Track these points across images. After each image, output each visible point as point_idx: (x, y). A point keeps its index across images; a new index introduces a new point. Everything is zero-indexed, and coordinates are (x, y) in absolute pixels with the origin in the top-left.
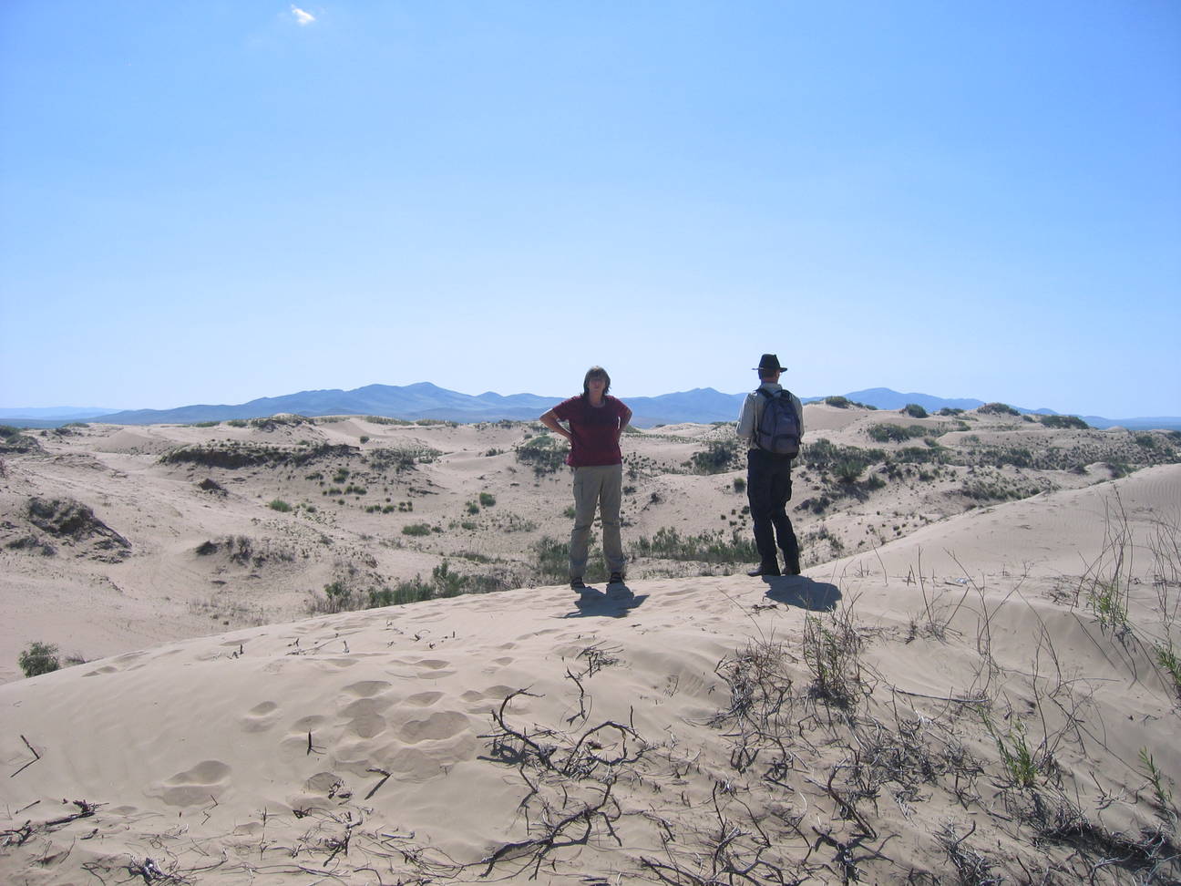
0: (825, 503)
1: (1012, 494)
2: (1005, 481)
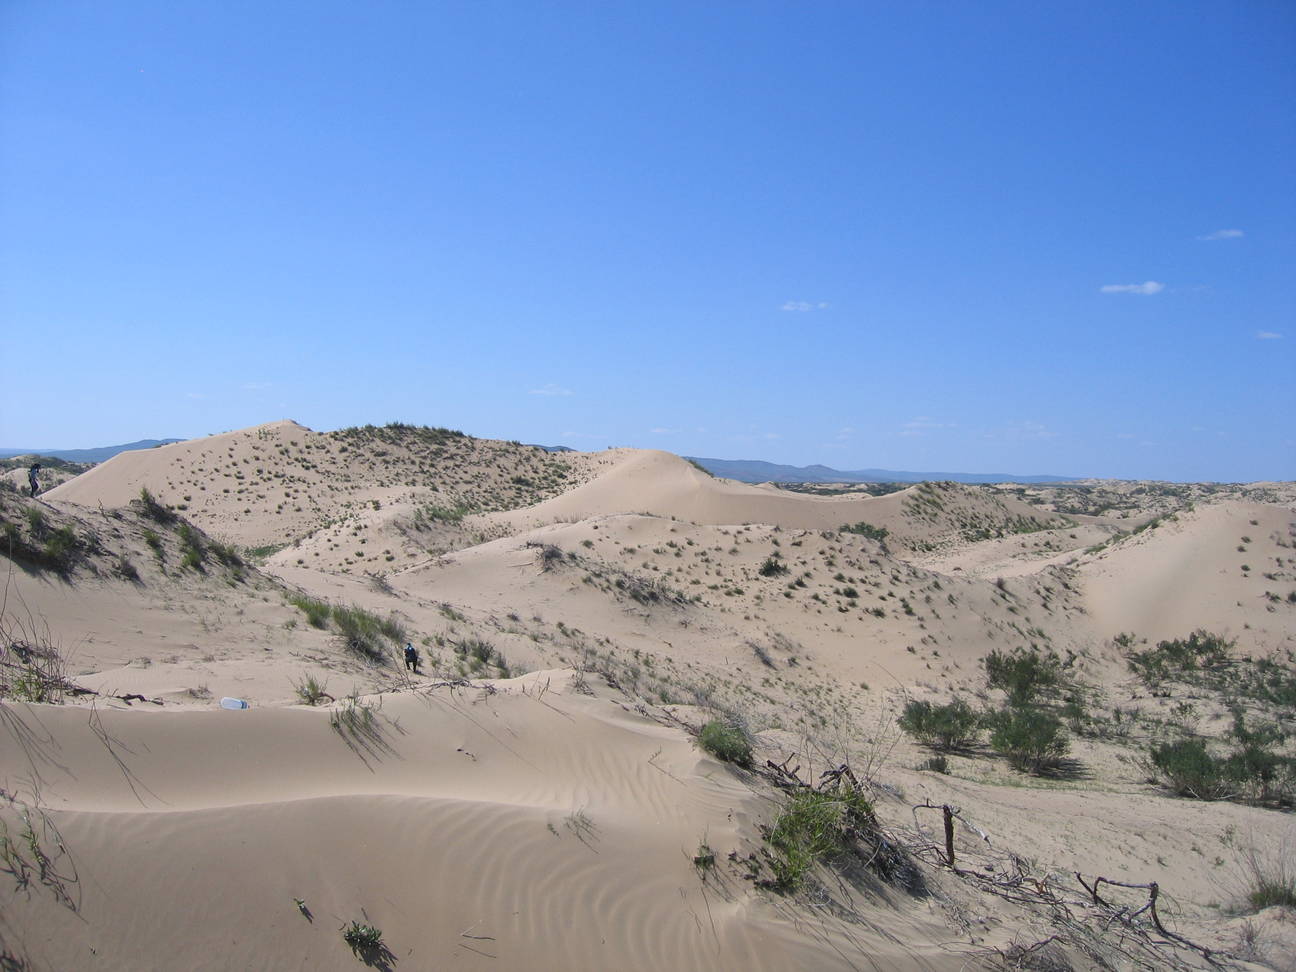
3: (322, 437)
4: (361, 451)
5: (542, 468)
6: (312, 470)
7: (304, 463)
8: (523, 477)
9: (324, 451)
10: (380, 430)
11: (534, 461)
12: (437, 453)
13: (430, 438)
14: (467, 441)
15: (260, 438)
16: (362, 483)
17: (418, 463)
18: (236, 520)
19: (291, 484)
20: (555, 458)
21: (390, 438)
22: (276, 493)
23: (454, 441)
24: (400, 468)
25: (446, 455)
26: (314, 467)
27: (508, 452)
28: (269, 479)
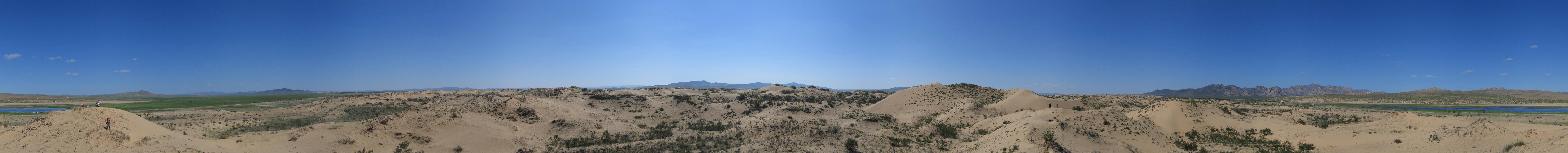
0: (750, 112)
1: (801, 110)
2: (800, 106)
3: (946, 87)
4: (956, 90)
5: (997, 94)
8: (993, 96)
9: (947, 90)
10: (959, 85)
13: (971, 87)
14: (979, 88)
15: (931, 87)
16: (958, 98)
17: (970, 93)
19: (940, 98)
20: (1000, 91)
21: (962, 87)
23: (976, 88)
25: (976, 91)
26: (945, 94)
27: (989, 90)
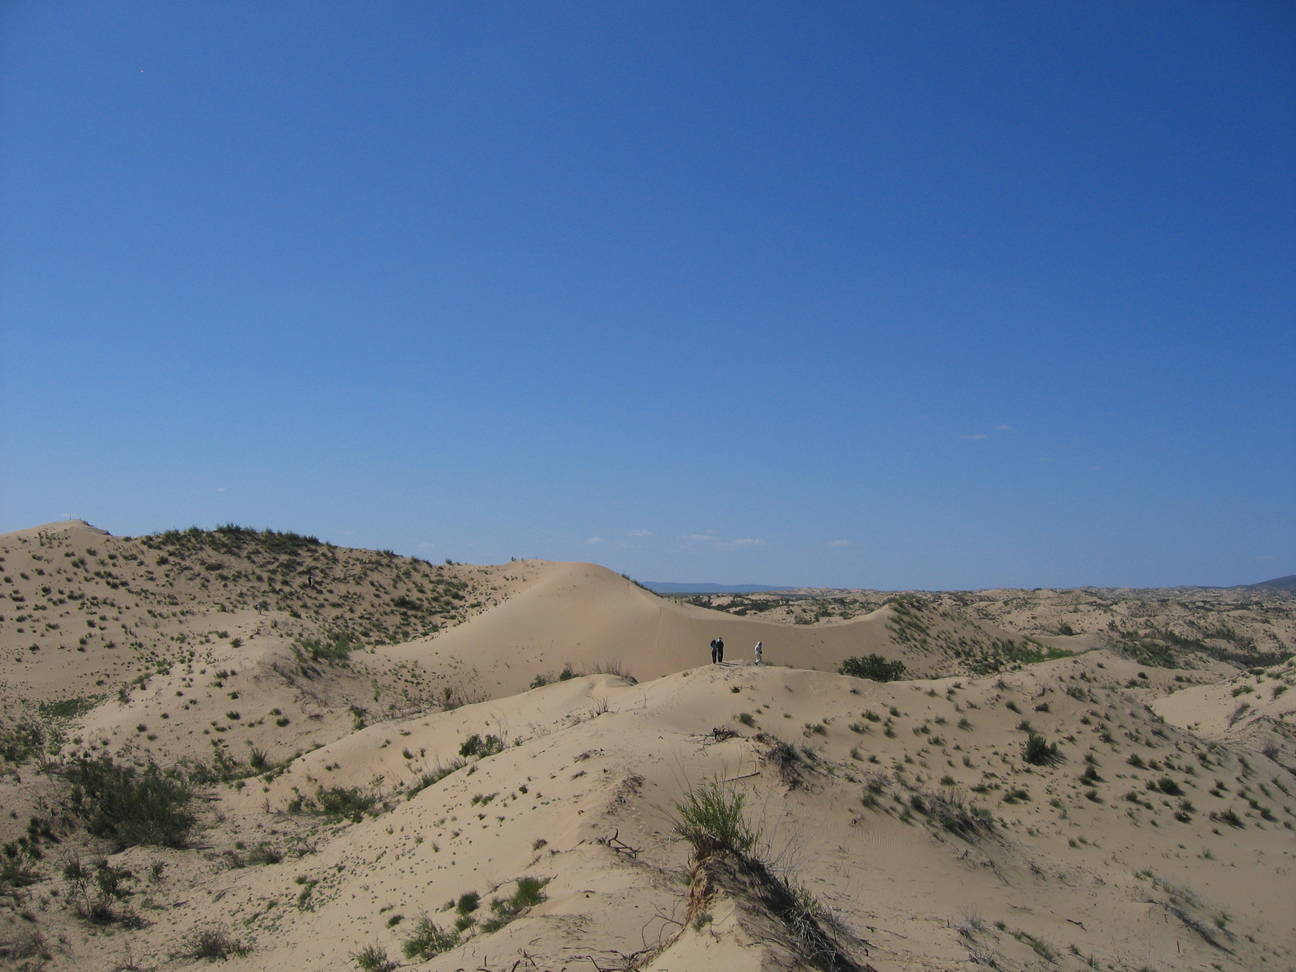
3: (130, 544)
4: (187, 563)
5: (428, 586)
6: (122, 589)
7: (110, 579)
8: (407, 599)
9: (136, 563)
10: (210, 534)
11: (417, 577)
12: (289, 567)
13: (277, 545)
14: (325, 550)
15: (42, 545)
16: (193, 606)
17: (266, 580)
18: (18, 660)
19: (94, 609)
20: (442, 572)
21: (224, 545)
22: (75, 622)
23: (309, 550)
24: (243, 586)
25: (300, 569)
26: (124, 584)
27: (382, 565)
28: (62, 602)
